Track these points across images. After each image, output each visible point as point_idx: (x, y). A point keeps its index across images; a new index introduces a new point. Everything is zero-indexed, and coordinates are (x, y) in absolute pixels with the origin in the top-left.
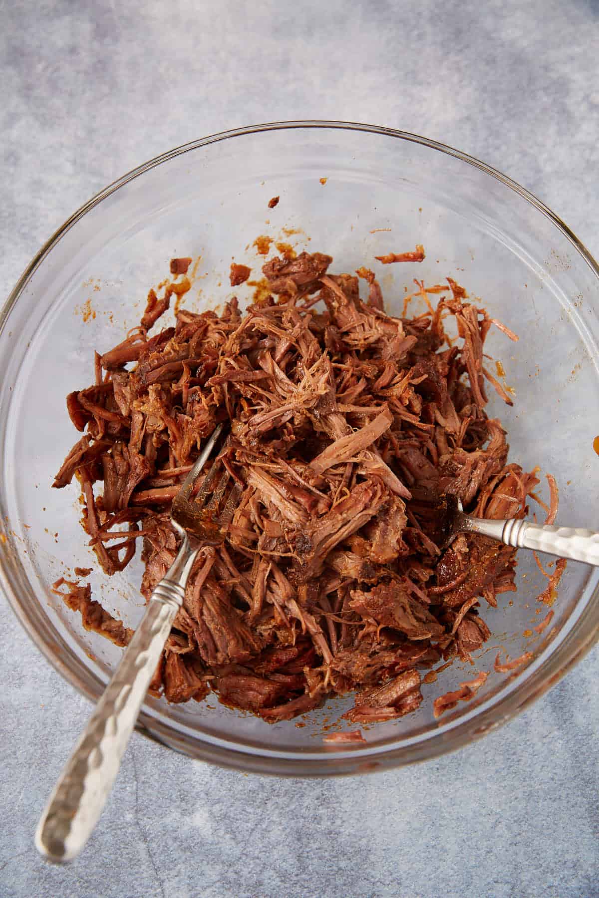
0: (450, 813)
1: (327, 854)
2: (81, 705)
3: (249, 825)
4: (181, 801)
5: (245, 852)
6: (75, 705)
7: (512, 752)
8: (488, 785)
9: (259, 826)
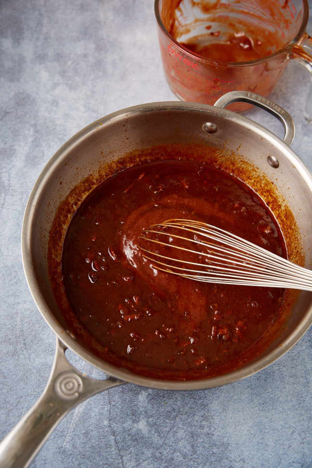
0: (269, 426)
1: (206, 445)
2: (83, 365)
3: (167, 429)
4: (133, 416)
5: (165, 443)
6: (79, 365)
7: (300, 396)
8: (289, 413)
9: (172, 430)
